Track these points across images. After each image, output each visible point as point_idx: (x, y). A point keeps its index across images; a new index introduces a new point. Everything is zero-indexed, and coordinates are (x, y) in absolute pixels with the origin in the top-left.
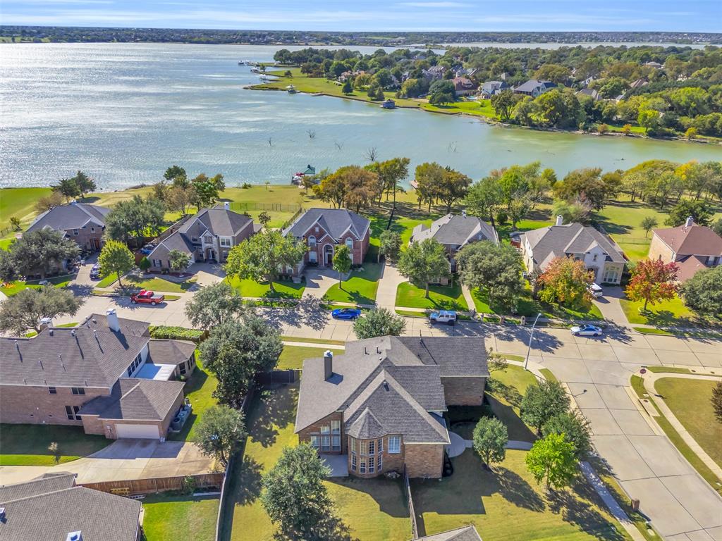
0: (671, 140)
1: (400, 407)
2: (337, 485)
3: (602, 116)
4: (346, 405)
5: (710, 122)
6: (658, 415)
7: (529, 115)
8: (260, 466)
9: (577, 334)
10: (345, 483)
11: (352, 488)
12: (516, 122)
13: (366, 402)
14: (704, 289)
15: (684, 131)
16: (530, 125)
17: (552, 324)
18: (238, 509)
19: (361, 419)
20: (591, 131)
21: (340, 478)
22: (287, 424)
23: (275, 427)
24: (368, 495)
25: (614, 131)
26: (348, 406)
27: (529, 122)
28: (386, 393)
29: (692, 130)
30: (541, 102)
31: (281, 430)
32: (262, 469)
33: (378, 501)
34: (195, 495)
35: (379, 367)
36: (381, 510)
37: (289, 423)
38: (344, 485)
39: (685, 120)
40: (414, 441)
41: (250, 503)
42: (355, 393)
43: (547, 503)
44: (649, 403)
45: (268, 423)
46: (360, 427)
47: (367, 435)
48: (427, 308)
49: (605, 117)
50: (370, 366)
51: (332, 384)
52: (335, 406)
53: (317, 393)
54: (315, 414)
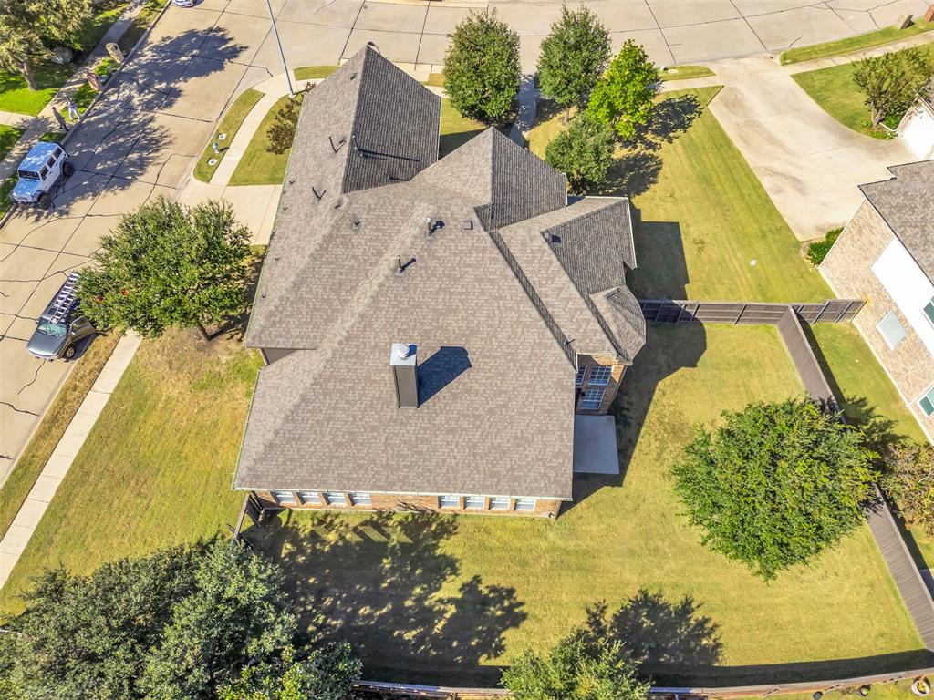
2: (640, 439)
10: (633, 423)
11: (646, 411)
17: (142, 22)
18: (729, 659)
19: (616, 318)
21: (619, 433)
23: (450, 589)
24: (660, 384)
28: (562, 245)
31: (462, 570)
32: (603, 611)
33: (671, 370)
36: (695, 366)
37: (438, 552)
38: (640, 425)
41: (712, 629)
42: (541, 314)
45: (430, 609)
46: (628, 326)
50: (472, 259)
51: (454, 383)
52: (556, 375)
53: (452, 431)
54: (538, 438)
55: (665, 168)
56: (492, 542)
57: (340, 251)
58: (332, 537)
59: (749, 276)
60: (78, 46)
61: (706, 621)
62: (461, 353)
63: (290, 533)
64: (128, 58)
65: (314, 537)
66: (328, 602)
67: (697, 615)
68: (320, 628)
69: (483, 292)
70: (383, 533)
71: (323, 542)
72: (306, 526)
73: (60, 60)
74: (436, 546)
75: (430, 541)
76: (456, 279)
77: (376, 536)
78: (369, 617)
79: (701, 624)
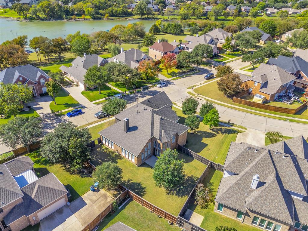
0: (101, 20)
1: (170, 124)
3: (70, 12)
4: (152, 134)
5: (111, 11)
6: (204, 99)
7: (38, 14)
8: (129, 180)
9: (161, 87)
12: (31, 19)
13: (160, 128)
14: (183, 60)
15: (104, 16)
16: (40, 19)
17: (150, 87)
19: (164, 135)
20: (70, 19)
22: (117, 161)
25: (78, 19)
26: (153, 134)
27: (39, 18)
28: (163, 121)
29: (107, 15)
30: (41, 6)
31: (118, 164)
34: (120, 208)
35: (152, 114)
37: (117, 160)
39: (101, 11)
40: (181, 133)
41: (145, 193)
42: (152, 127)
43: (215, 133)
44: (199, 97)
46: (165, 138)
47: (169, 139)
48: (105, 98)
49: (71, 13)
50: (147, 116)
51: (133, 131)
52: (148, 137)
53: (128, 138)
54: (139, 145)
55: (216, 137)
56: (125, 164)
57: (133, 109)
58: (105, 151)
59: (213, 158)
60: (137, 86)
61: (145, 192)
62: (137, 127)
63: (101, 148)
64: (143, 90)
65: (103, 150)
66: (97, 157)
67: (145, 190)
68: (93, 159)
69: (146, 120)
70: (112, 154)
71: (104, 151)
72: (104, 148)
73: (134, 87)
74: (117, 159)
75: (117, 158)
76: (143, 117)
77: (111, 154)
78: (100, 162)
79: (144, 191)
